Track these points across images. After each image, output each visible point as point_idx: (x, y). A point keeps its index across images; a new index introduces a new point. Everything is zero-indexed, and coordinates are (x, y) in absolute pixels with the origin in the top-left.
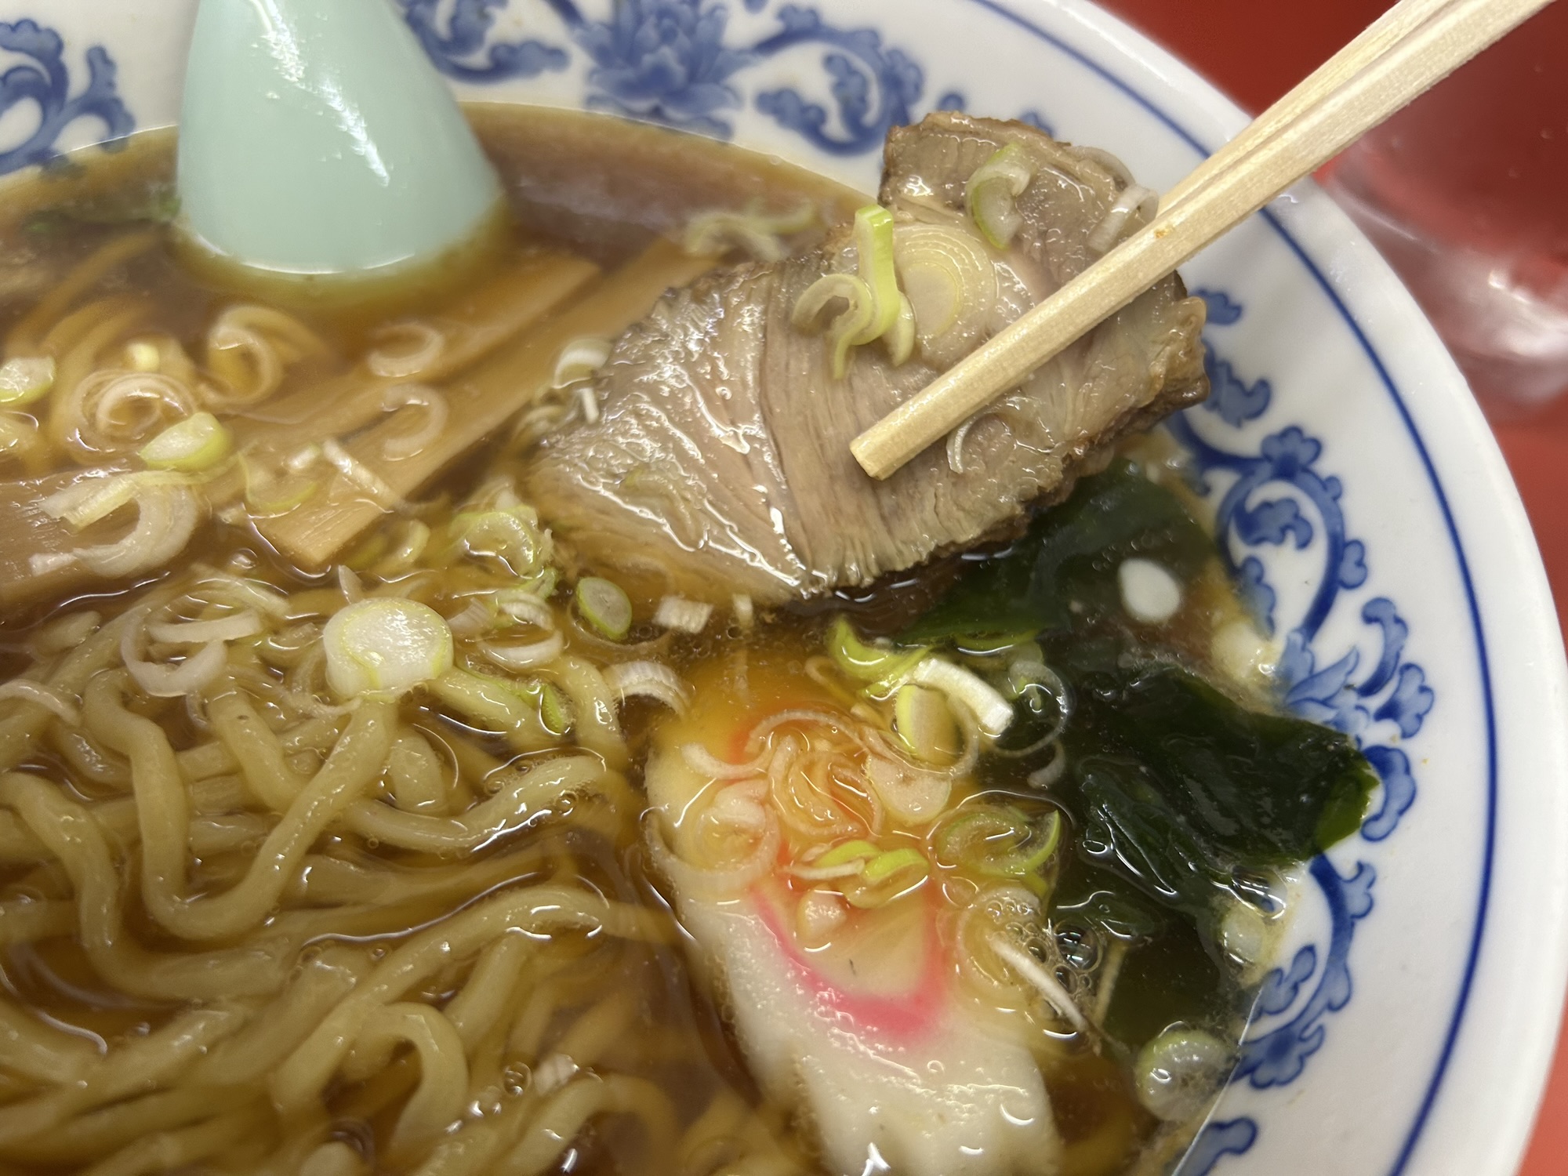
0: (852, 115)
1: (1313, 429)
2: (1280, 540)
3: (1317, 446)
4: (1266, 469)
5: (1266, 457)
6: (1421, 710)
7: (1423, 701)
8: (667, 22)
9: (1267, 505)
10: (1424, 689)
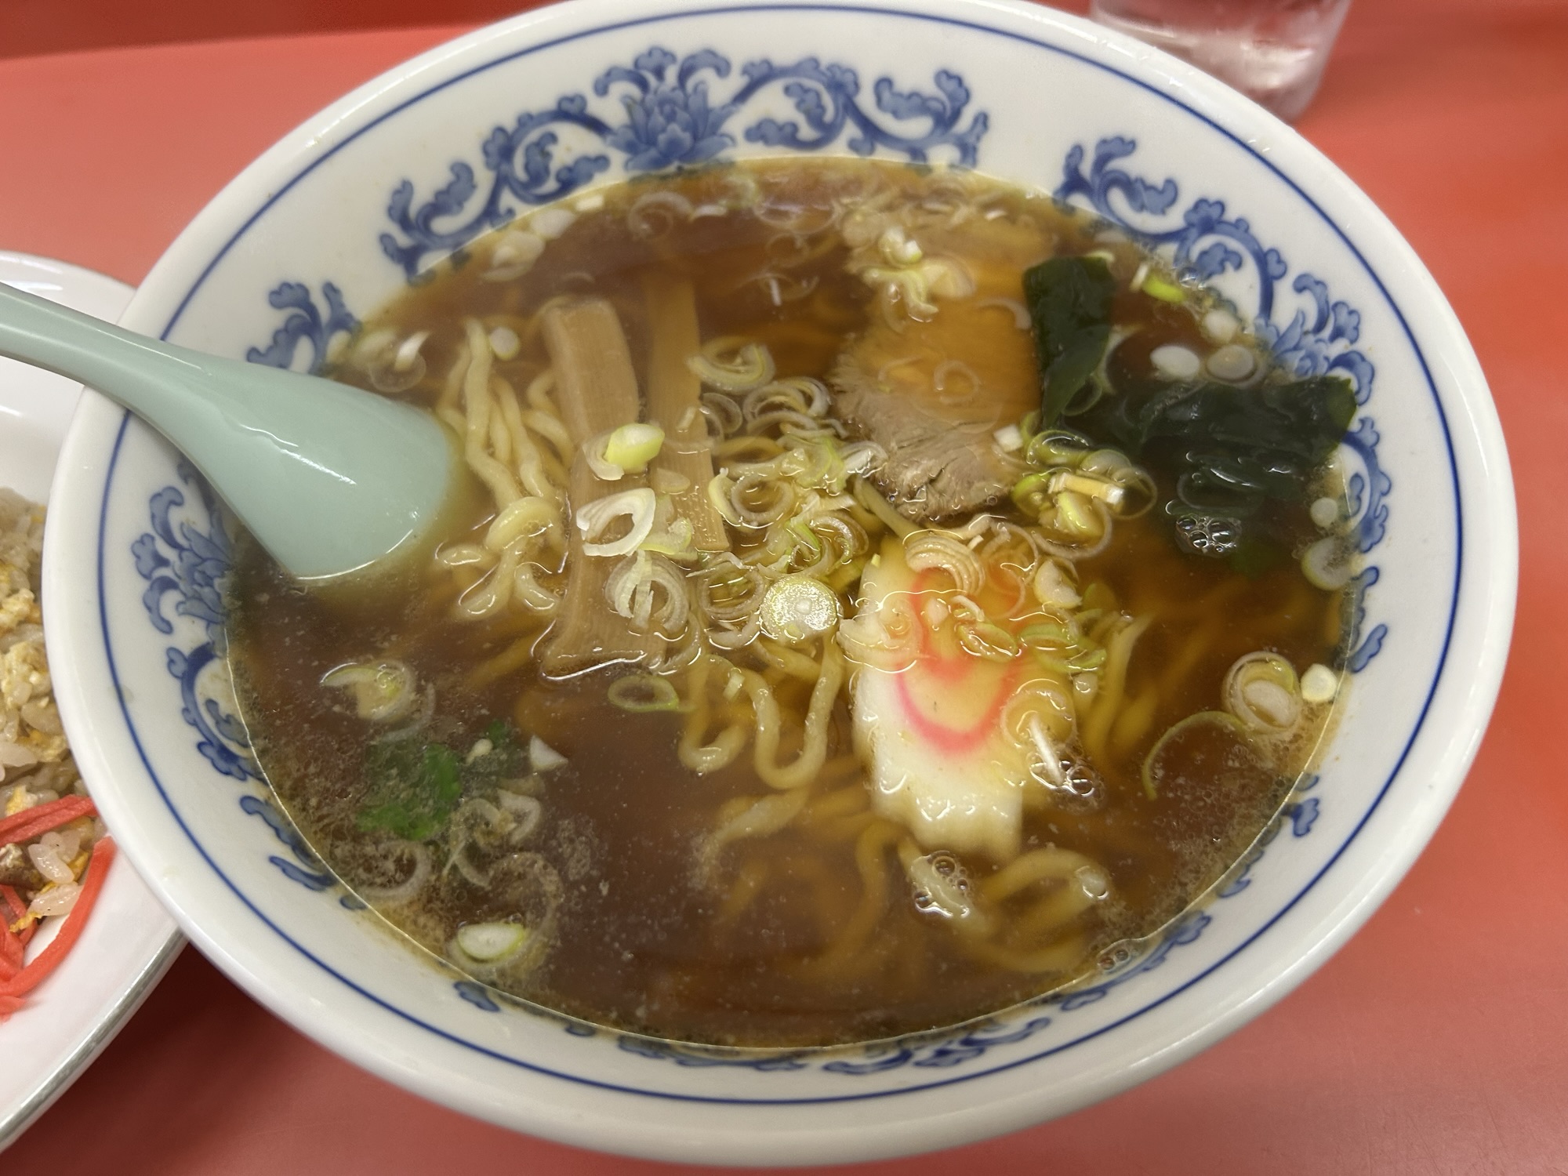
0: (816, 119)
1: (1213, 196)
2: (1222, 269)
3: (1221, 206)
4: (1194, 232)
5: (1190, 225)
6: (1355, 323)
7: (1354, 320)
9: (1204, 253)
10: (1351, 312)
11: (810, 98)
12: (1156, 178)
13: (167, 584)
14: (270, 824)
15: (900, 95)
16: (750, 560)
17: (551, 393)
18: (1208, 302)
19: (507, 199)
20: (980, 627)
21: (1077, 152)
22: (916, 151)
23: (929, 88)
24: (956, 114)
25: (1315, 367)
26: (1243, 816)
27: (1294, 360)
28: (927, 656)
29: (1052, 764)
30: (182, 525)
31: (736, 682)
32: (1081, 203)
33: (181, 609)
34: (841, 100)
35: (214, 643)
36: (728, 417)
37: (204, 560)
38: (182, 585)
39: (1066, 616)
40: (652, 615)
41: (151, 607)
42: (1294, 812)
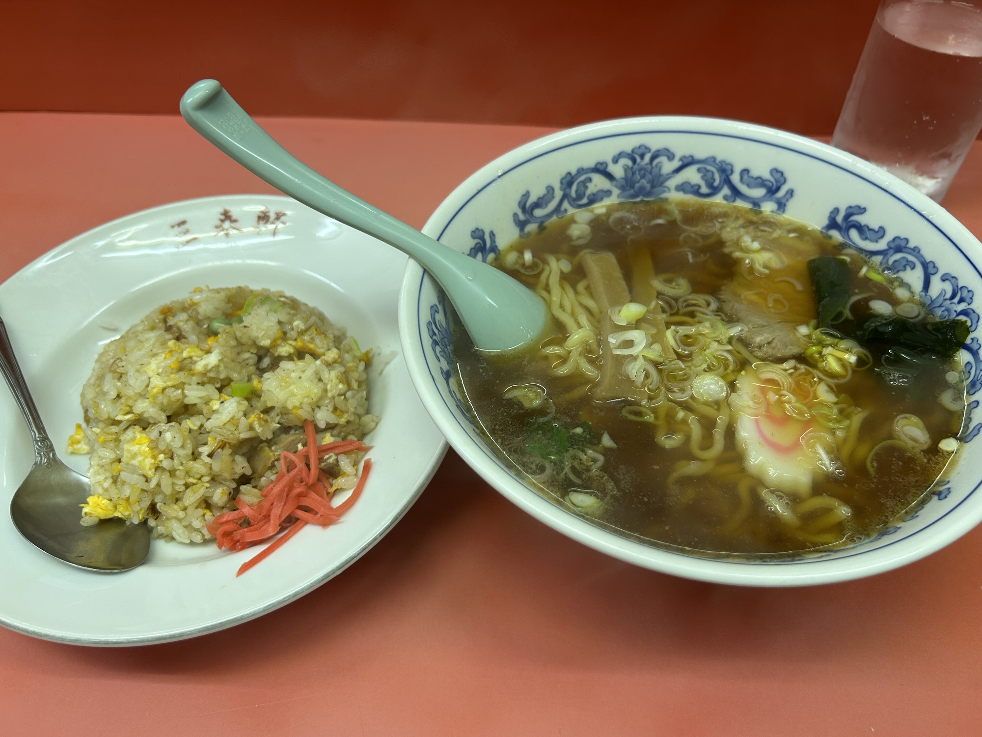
0: (710, 185)
1: (903, 236)
2: (905, 269)
3: (907, 240)
4: (892, 251)
5: (890, 248)
6: (971, 296)
7: (970, 295)
8: (642, 172)
9: (895, 261)
10: (969, 291)
11: (709, 175)
12: (875, 226)
13: (437, 343)
15: (752, 178)
16: (686, 365)
17: (588, 288)
18: (896, 284)
19: (566, 205)
20: (794, 404)
21: (836, 211)
22: (756, 203)
23: (766, 175)
24: (778, 189)
25: (949, 315)
26: (915, 493)
27: (939, 312)
28: (769, 414)
29: (827, 462)
30: (439, 321)
31: (681, 414)
32: (836, 235)
33: (441, 354)
34: (724, 177)
35: (450, 370)
36: (671, 307)
38: (440, 345)
39: (833, 405)
40: (643, 382)
41: (434, 350)
42: (939, 494)
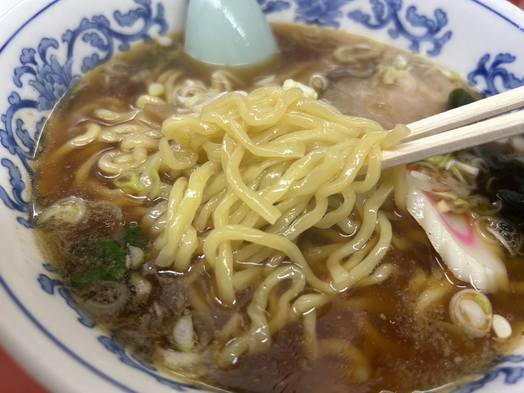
0: (379, 17)
11: (380, 6)
12: (520, 76)
13: (30, 71)
14: (10, 174)
15: (417, 15)
21: (487, 57)
22: (416, 42)
23: (430, 15)
24: (438, 29)
30: (52, 56)
32: (480, 80)
33: (32, 83)
34: (392, 11)
35: (39, 103)
37: (54, 73)
38: (38, 76)
41: (17, 74)
